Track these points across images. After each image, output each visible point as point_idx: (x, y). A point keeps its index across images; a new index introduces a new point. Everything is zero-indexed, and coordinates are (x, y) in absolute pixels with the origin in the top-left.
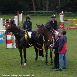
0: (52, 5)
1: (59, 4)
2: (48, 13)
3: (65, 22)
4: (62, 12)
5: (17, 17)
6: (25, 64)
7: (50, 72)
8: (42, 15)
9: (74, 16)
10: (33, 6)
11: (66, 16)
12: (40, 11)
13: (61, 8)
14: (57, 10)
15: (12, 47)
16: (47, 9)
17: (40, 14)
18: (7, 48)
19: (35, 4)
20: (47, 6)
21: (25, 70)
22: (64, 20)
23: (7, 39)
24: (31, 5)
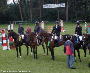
0: (35, 16)
1: (40, 15)
2: (32, 22)
3: (46, 28)
4: (43, 21)
5: (10, 26)
6: (21, 57)
7: (36, 66)
8: (28, 24)
9: (51, 24)
10: (21, 17)
11: (45, 24)
12: (26, 21)
13: (42, 18)
14: (39, 20)
15: (7, 49)
16: (32, 19)
17: (27, 23)
18: (3, 49)
19: (22, 16)
20: (31, 17)
21: (18, 66)
22: (44, 27)
23: (3, 43)
24: (19, 17)
